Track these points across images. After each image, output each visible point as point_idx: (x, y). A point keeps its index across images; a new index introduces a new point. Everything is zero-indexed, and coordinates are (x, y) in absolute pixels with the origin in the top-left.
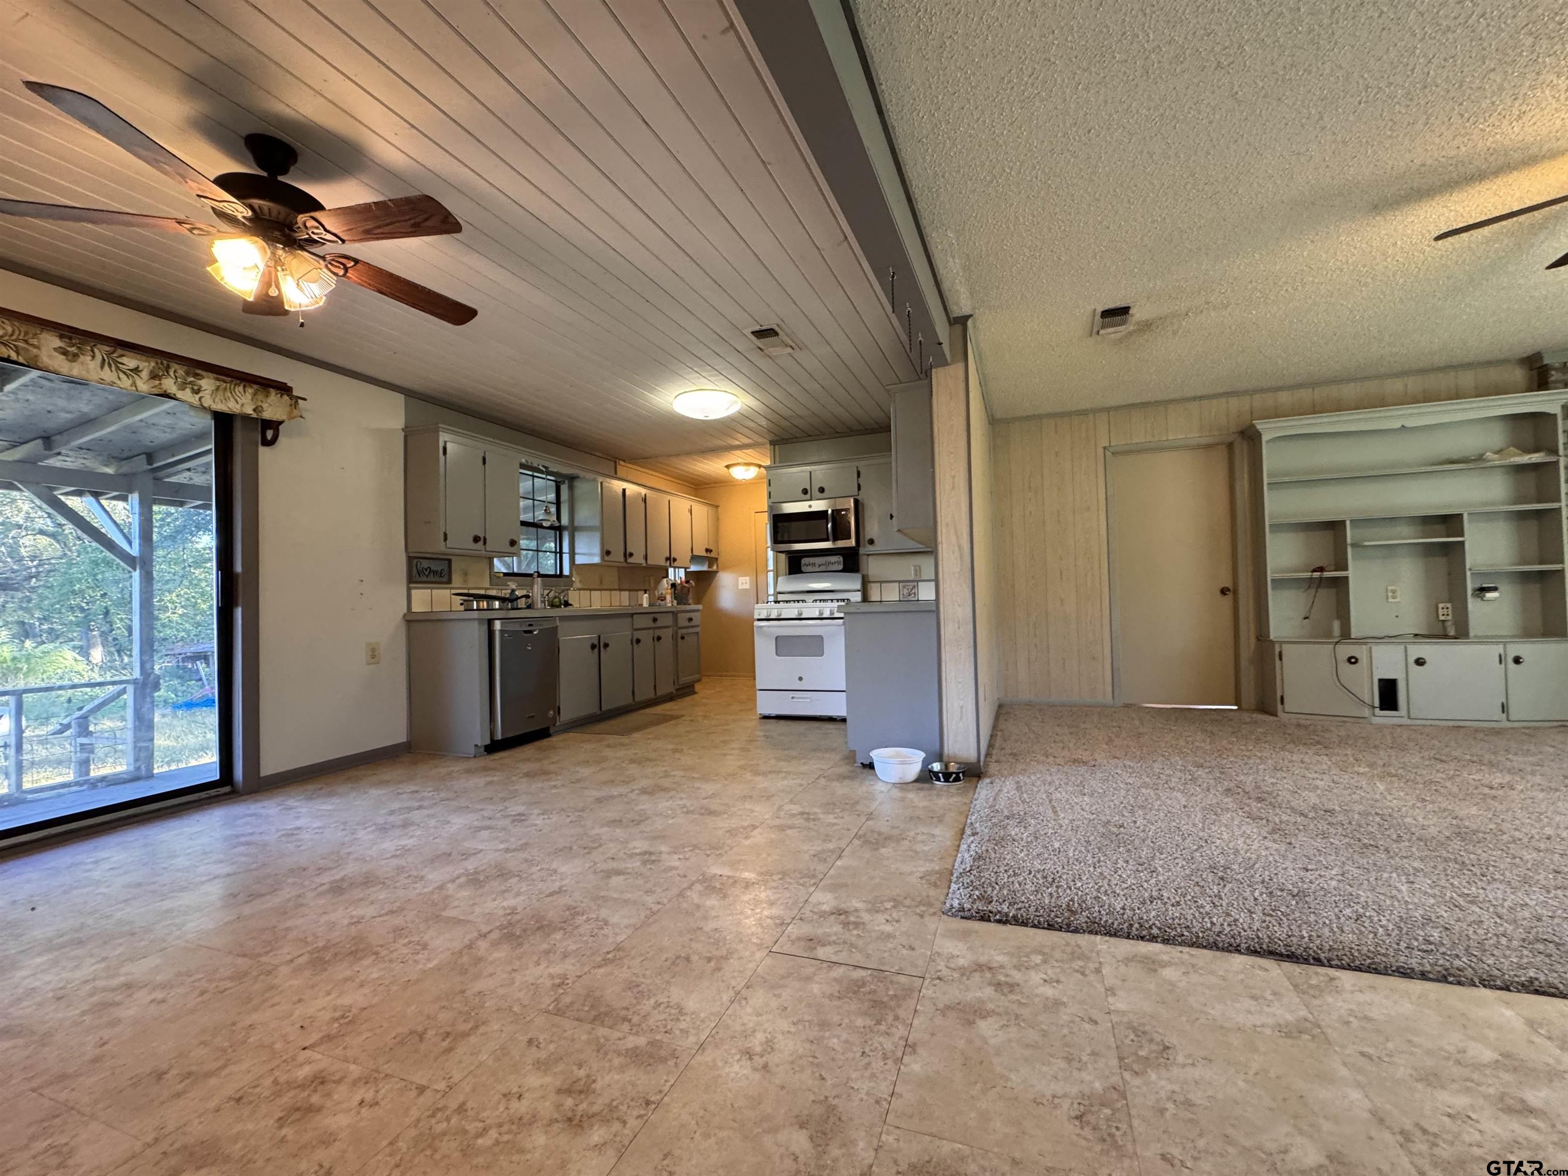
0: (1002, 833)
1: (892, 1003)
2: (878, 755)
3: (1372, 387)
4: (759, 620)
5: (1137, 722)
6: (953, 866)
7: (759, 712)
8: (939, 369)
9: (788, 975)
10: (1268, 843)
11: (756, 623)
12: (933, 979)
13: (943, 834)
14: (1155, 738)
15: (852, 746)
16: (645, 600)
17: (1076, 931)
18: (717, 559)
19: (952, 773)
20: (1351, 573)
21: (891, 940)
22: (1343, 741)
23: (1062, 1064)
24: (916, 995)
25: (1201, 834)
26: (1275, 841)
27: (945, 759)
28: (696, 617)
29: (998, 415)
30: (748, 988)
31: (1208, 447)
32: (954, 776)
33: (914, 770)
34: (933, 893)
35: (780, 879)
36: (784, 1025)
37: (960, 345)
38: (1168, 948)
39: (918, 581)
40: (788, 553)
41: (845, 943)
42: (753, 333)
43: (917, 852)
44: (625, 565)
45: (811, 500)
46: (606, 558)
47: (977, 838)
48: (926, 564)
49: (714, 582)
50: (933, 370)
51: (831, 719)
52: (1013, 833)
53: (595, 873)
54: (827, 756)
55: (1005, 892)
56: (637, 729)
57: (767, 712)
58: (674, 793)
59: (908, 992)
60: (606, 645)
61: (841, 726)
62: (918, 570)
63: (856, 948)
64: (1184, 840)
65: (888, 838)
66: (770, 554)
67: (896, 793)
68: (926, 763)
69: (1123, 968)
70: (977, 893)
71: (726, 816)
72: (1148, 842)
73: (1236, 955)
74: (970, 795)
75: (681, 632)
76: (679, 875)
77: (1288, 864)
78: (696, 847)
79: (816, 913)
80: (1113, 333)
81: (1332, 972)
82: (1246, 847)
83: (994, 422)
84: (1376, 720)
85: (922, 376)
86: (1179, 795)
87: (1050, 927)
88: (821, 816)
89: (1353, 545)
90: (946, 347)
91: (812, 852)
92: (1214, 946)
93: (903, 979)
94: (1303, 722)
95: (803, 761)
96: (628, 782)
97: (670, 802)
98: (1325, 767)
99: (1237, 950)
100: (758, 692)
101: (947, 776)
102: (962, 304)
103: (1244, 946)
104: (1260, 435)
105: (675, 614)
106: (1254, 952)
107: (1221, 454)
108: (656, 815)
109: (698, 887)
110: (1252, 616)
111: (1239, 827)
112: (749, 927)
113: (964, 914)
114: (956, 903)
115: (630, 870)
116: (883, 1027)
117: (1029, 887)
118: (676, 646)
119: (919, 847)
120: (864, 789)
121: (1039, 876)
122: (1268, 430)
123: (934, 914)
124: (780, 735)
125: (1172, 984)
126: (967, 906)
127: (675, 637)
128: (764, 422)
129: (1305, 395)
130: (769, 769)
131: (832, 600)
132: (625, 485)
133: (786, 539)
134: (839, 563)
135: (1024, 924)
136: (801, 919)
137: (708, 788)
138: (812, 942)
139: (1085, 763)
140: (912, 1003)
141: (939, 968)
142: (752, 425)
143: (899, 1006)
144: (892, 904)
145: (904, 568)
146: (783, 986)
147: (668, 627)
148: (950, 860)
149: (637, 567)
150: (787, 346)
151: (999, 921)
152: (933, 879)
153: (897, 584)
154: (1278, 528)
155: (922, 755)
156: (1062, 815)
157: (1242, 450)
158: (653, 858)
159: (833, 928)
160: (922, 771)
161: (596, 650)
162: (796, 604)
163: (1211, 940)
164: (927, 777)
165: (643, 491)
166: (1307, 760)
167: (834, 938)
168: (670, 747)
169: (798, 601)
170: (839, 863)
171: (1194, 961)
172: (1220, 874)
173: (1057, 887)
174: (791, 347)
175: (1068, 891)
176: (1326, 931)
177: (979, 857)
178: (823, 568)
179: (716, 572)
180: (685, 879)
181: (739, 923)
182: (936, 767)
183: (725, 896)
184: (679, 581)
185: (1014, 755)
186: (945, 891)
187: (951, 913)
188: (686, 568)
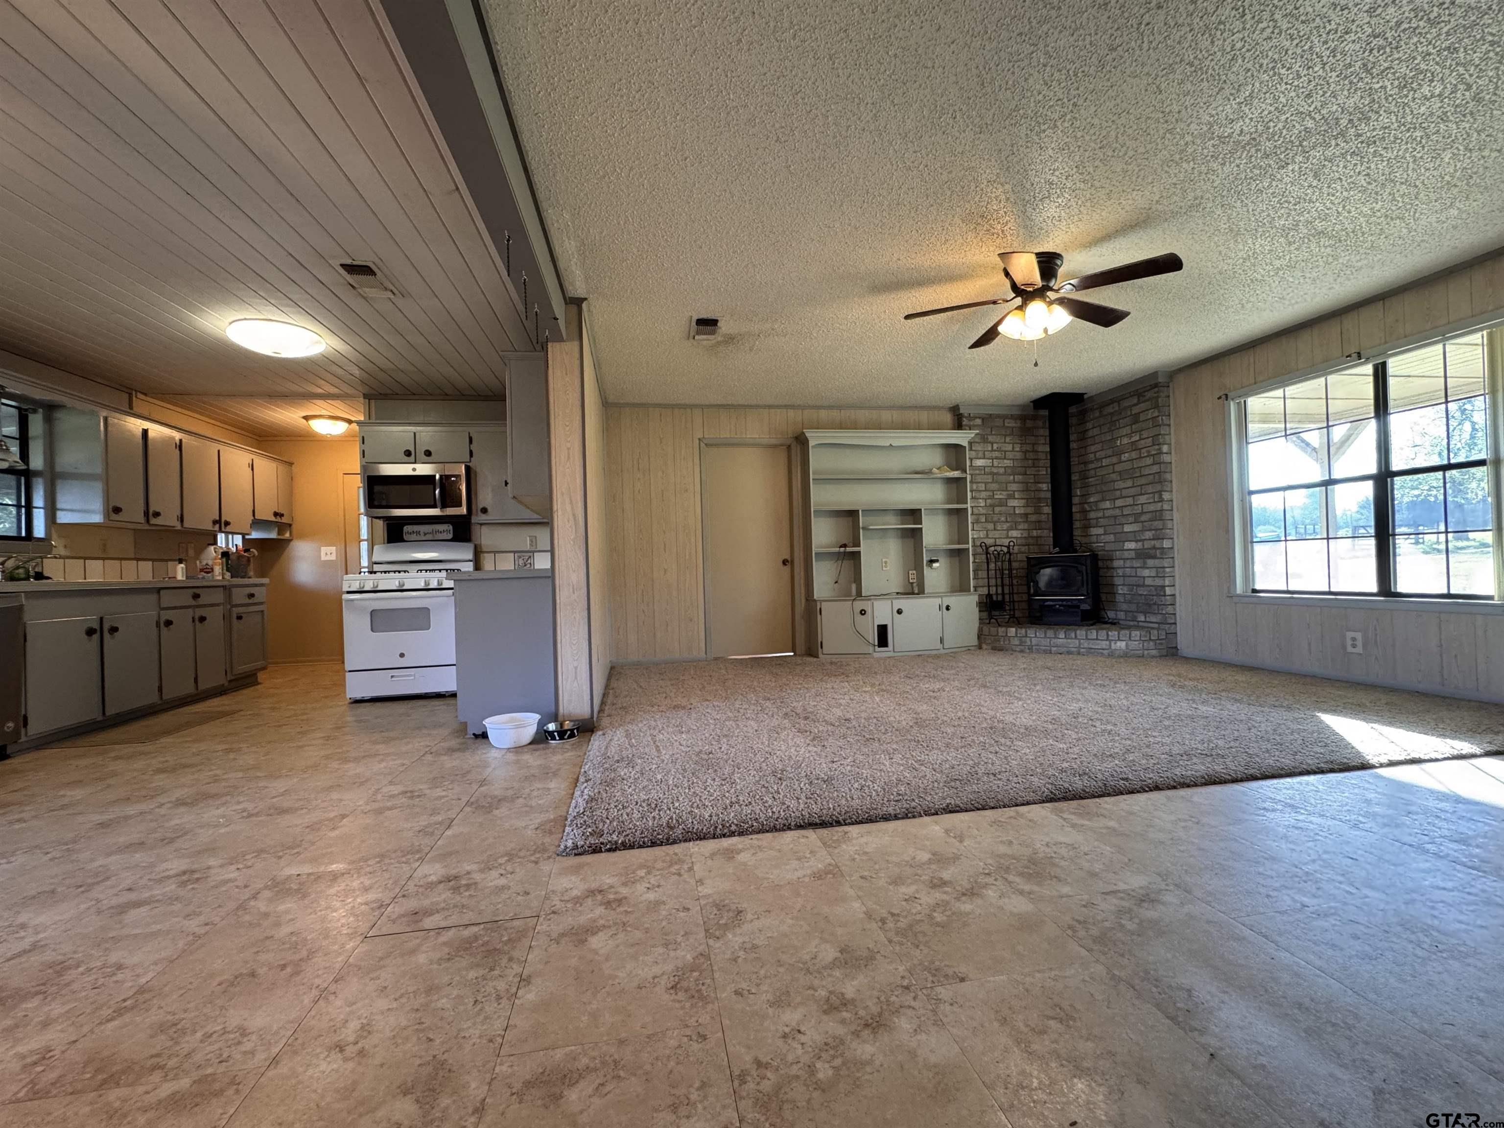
0: (613, 775)
1: (506, 948)
2: (493, 724)
3: (874, 415)
4: (348, 592)
5: (723, 672)
6: (568, 812)
7: (348, 696)
8: (555, 344)
9: (388, 955)
10: (810, 748)
11: (346, 597)
12: (547, 915)
13: (557, 786)
14: (736, 682)
15: (462, 719)
16: (180, 572)
17: (674, 842)
18: (290, 525)
19: (566, 731)
20: (862, 549)
21: (506, 891)
22: (857, 672)
23: (661, 950)
24: (530, 934)
25: (767, 749)
26: (814, 746)
27: (560, 719)
28: (261, 594)
29: (611, 399)
30: (336, 982)
31: (774, 446)
32: (569, 732)
33: (530, 731)
34: (547, 840)
35: (379, 862)
36: (382, 1004)
37: (575, 324)
38: (742, 838)
39: (533, 552)
40: (388, 519)
41: (455, 906)
42: (342, 265)
43: (531, 807)
44: (147, 527)
45: (415, 463)
46: (114, 517)
47: (591, 783)
48: (542, 535)
49: (287, 551)
50: (550, 345)
51: (439, 696)
52: (622, 774)
53: (99, 912)
54: (435, 732)
55: (615, 824)
56: (168, 732)
57: (358, 695)
58: (228, 798)
59: (522, 934)
60: (114, 630)
61: (451, 701)
62: (534, 540)
63: (468, 908)
64: (755, 755)
65: (501, 800)
66: (364, 521)
67: (511, 757)
68: (541, 724)
69: (709, 862)
70: (590, 830)
71: (305, 811)
72: (730, 761)
73: (788, 832)
74: (584, 748)
75: (236, 611)
76: (237, 887)
77: (822, 760)
78: (261, 851)
79: (422, 886)
80: (705, 340)
81: (846, 828)
82: (796, 753)
83: (607, 405)
84: (876, 655)
85: (538, 347)
86: (752, 723)
87: (654, 844)
88: (427, 792)
89: (863, 528)
90: (562, 323)
91: (418, 829)
92: (774, 829)
93: (516, 923)
94: (834, 660)
95: (405, 740)
96: (152, 797)
97: (222, 809)
98: (846, 690)
99: (789, 829)
100: (347, 674)
101: (562, 734)
102: (578, 287)
103: (793, 824)
104: (808, 441)
105: (227, 589)
106: (799, 827)
107: (782, 456)
108: (201, 827)
109: (267, 894)
110: (802, 581)
111: (792, 739)
112: (339, 920)
113: (578, 851)
114: (570, 843)
115: (160, 897)
116: (496, 972)
117: (636, 815)
118: (229, 630)
119: (533, 803)
120: (477, 758)
121: (644, 805)
122: (814, 438)
123: (549, 857)
124: (376, 718)
125: (745, 864)
126: (580, 843)
127: (227, 617)
128: (356, 372)
129: (835, 414)
130: (363, 754)
131: (440, 570)
132: (146, 425)
133: (384, 503)
134: (448, 531)
135: (632, 847)
136: (404, 896)
137: (280, 785)
138: (416, 915)
139: (684, 708)
140: (526, 942)
141: (554, 903)
142: (340, 372)
143: (514, 948)
144: (506, 858)
145: (521, 538)
146: (381, 968)
147: (218, 605)
148: (565, 808)
149: (168, 530)
150: (386, 289)
151: (609, 850)
152: (548, 827)
153: (512, 554)
154: (820, 513)
155: (537, 717)
156: (664, 752)
157: (796, 451)
158: (196, 876)
159: (442, 895)
160: (537, 733)
161: (96, 637)
162: (397, 574)
163: (772, 824)
164: (542, 737)
165: (177, 435)
166: (835, 686)
167: (443, 905)
168: (220, 747)
169: (399, 572)
170: (449, 833)
171: (760, 843)
172: (779, 776)
173: (659, 811)
174: (392, 291)
175: (668, 812)
176: (843, 802)
177: (592, 799)
178: (429, 537)
179: (289, 541)
180: (246, 890)
181: (323, 919)
182: (552, 727)
183: (304, 896)
184: (234, 550)
185: (623, 708)
186: (560, 836)
187: (566, 853)
188: (243, 535)
